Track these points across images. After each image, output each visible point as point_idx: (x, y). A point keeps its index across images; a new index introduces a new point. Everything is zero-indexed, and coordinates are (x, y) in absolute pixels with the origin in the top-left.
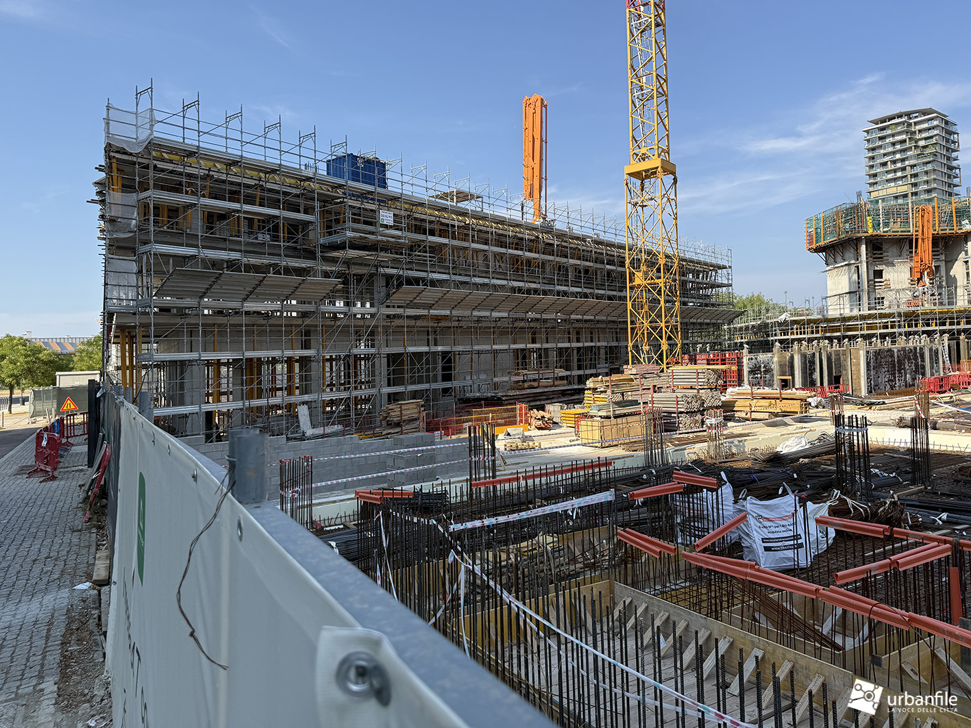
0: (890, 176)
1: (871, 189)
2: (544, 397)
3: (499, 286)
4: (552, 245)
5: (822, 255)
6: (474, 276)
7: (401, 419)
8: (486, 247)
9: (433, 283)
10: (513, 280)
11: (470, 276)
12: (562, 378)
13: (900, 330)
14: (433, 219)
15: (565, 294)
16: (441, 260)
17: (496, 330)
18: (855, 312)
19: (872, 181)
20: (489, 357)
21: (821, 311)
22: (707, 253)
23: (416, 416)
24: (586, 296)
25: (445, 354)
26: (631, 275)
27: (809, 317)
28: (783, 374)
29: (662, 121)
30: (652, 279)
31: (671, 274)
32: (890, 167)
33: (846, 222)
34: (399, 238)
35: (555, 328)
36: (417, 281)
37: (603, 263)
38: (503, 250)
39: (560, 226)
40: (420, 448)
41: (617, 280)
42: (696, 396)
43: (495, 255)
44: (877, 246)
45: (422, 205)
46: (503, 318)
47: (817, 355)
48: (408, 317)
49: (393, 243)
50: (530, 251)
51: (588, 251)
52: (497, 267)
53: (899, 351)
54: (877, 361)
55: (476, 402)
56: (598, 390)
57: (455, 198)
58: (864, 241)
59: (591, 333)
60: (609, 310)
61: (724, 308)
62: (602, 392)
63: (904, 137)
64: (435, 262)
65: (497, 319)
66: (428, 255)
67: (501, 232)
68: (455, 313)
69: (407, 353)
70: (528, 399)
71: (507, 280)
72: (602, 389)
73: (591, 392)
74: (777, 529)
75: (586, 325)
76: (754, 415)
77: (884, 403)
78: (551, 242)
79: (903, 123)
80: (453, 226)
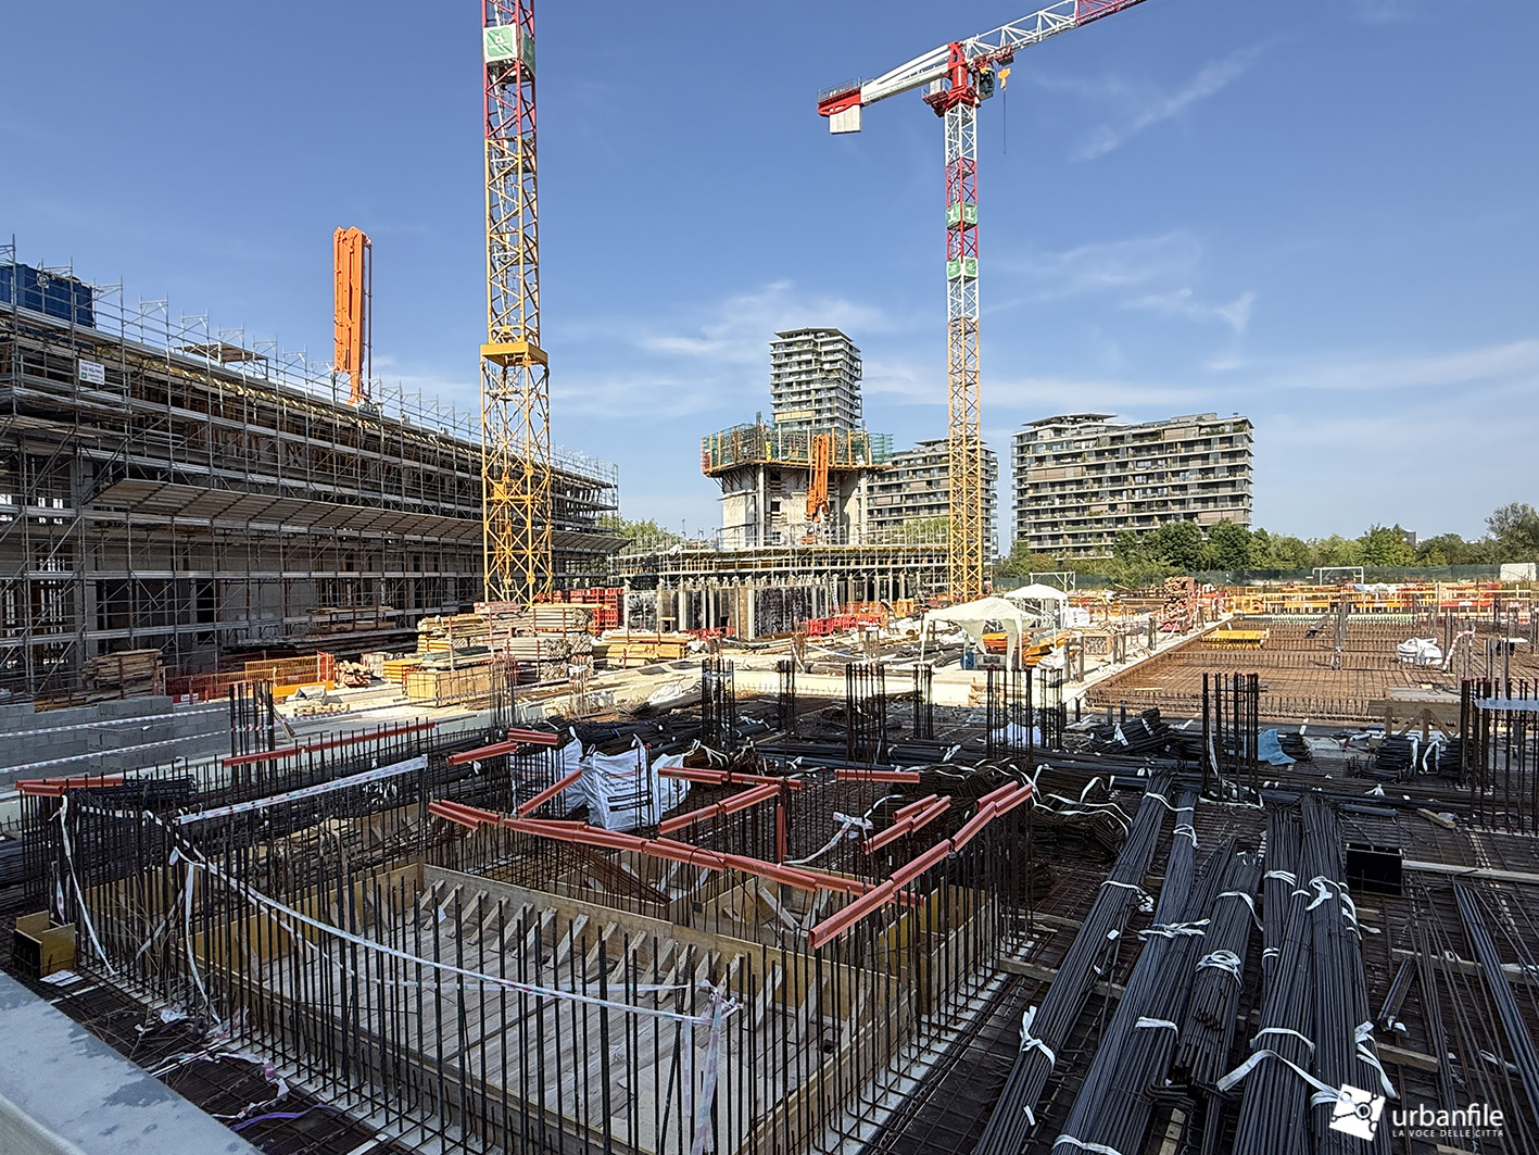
0: (795, 399)
1: (776, 411)
2: (361, 645)
3: (292, 488)
4: (379, 437)
5: (719, 480)
6: (251, 472)
7: (121, 677)
8: (272, 432)
9: (180, 478)
10: (317, 482)
11: (244, 471)
12: (391, 619)
13: (793, 569)
14: (181, 382)
15: (397, 505)
16: (194, 445)
17: (288, 550)
18: (751, 548)
19: (777, 402)
20: (279, 589)
21: (716, 545)
22: (588, 467)
23: (149, 673)
24: (427, 510)
25: (201, 583)
26: (490, 487)
27: (704, 551)
28: (667, 614)
29: (530, 295)
30: (517, 494)
31: (541, 489)
32: (796, 388)
33: (744, 445)
34: (118, 405)
35: (381, 551)
36: (151, 473)
37: (453, 469)
38: (300, 439)
39: (389, 412)
40: (147, 718)
41: (470, 492)
42: (561, 641)
43: (287, 444)
44: (775, 474)
45: (160, 359)
46: (300, 534)
47: (704, 593)
48: (134, 526)
49: (103, 411)
50: (344, 443)
51: (430, 451)
52: (291, 461)
53: (787, 591)
54: (766, 601)
55: (255, 652)
56: (434, 634)
57: (219, 355)
58: (762, 469)
59: (436, 560)
60: (459, 531)
61: (609, 535)
62: (439, 636)
63: (809, 357)
64: (183, 446)
65: (291, 536)
66: (171, 435)
67: (296, 412)
68: (217, 522)
69: (134, 581)
70: (337, 648)
71: (306, 480)
72: (440, 633)
73: (424, 636)
74: (625, 786)
75: (428, 549)
76: (629, 662)
77: (768, 647)
78: (378, 433)
79: (810, 341)
80: (216, 396)
